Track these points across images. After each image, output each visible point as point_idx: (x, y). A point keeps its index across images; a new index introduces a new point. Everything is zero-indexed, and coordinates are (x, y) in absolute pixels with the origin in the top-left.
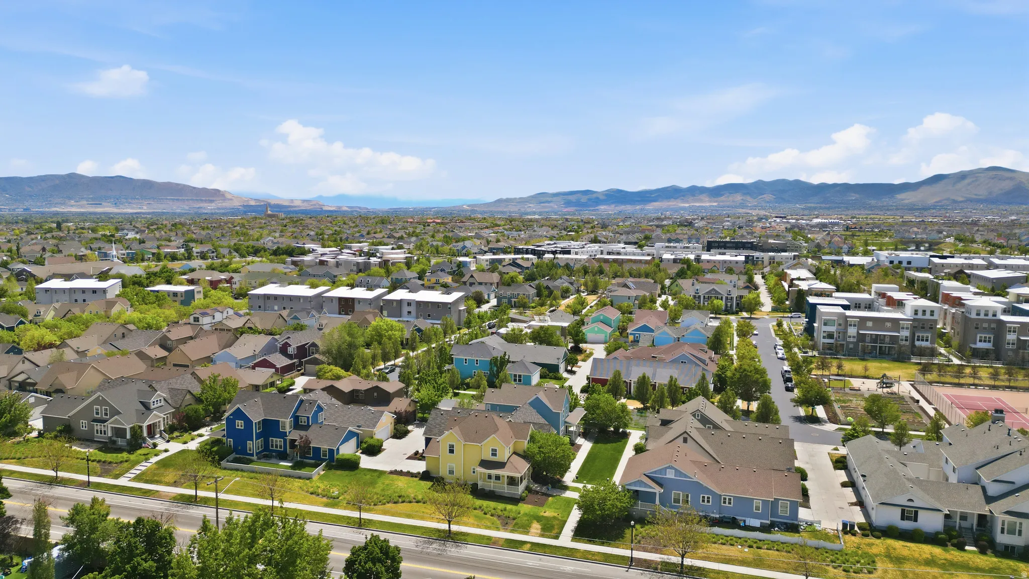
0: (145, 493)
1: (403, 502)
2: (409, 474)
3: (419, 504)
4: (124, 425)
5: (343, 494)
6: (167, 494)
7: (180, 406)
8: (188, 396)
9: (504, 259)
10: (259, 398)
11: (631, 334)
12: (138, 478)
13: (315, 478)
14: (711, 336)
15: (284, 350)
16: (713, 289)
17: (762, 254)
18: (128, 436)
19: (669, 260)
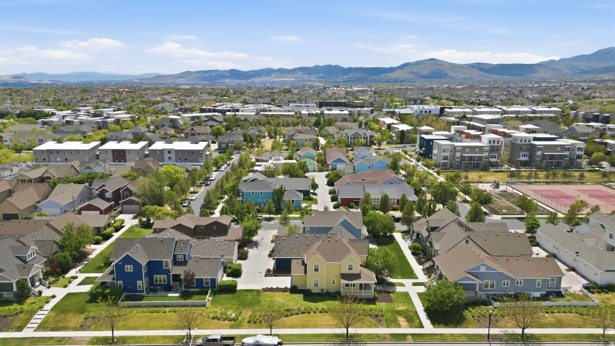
0: (60, 341)
1: (292, 315)
2: (278, 290)
3: (305, 314)
4: (10, 280)
5: (240, 315)
6: (81, 339)
7: (50, 255)
8: (55, 246)
9: (200, 116)
10: (138, 244)
11: (330, 164)
12: (41, 327)
13: (208, 304)
14: (389, 164)
15: (102, 195)
16: (356, 132)
17: (353, 109)
18: (15, 289)
19: (305, 114)
